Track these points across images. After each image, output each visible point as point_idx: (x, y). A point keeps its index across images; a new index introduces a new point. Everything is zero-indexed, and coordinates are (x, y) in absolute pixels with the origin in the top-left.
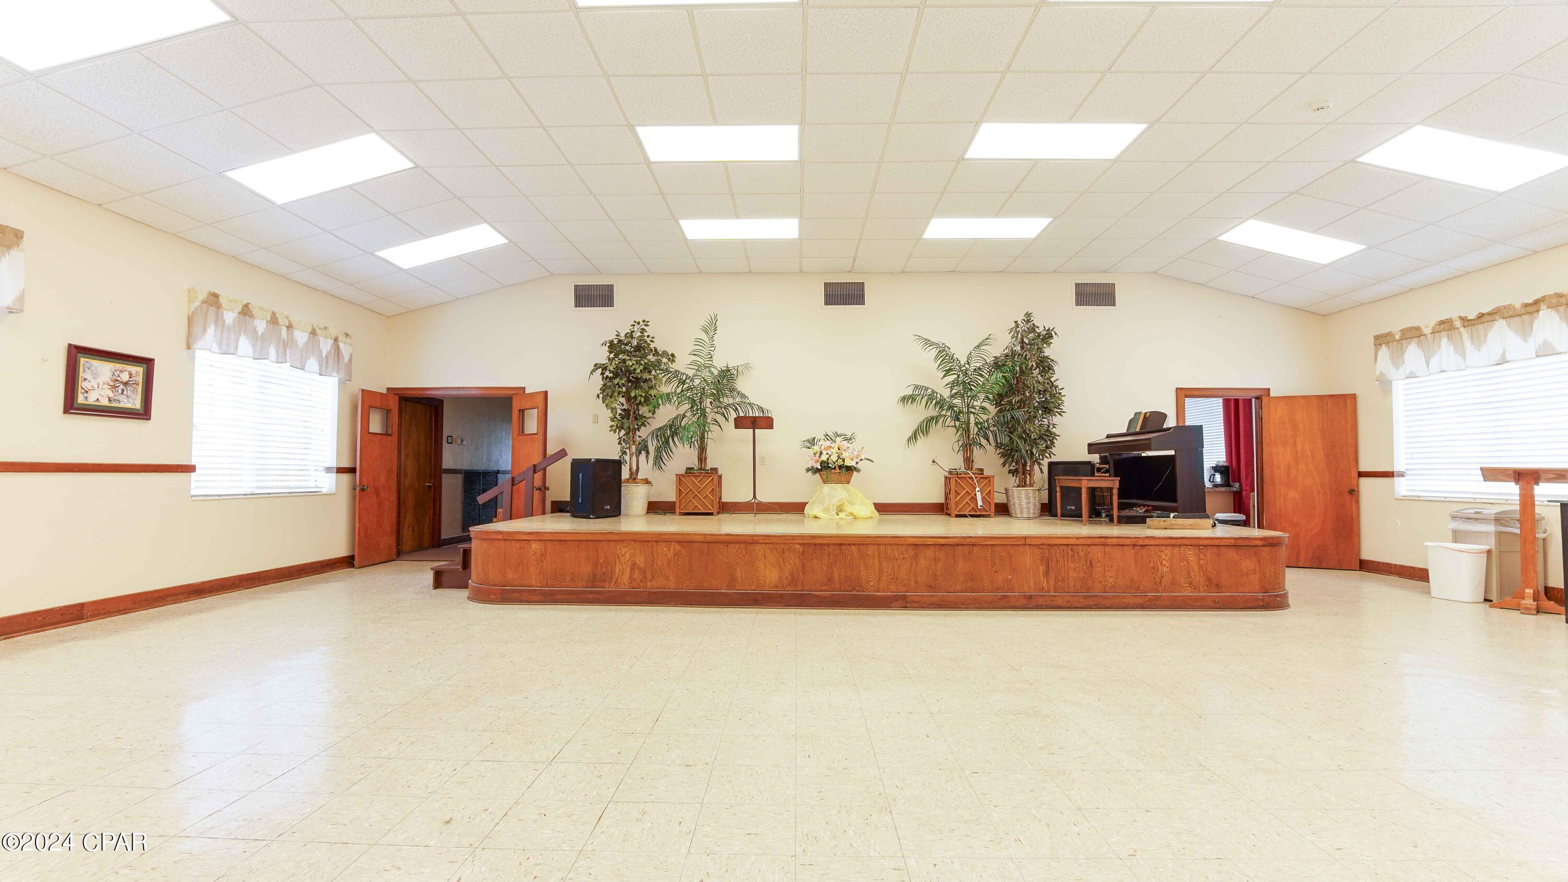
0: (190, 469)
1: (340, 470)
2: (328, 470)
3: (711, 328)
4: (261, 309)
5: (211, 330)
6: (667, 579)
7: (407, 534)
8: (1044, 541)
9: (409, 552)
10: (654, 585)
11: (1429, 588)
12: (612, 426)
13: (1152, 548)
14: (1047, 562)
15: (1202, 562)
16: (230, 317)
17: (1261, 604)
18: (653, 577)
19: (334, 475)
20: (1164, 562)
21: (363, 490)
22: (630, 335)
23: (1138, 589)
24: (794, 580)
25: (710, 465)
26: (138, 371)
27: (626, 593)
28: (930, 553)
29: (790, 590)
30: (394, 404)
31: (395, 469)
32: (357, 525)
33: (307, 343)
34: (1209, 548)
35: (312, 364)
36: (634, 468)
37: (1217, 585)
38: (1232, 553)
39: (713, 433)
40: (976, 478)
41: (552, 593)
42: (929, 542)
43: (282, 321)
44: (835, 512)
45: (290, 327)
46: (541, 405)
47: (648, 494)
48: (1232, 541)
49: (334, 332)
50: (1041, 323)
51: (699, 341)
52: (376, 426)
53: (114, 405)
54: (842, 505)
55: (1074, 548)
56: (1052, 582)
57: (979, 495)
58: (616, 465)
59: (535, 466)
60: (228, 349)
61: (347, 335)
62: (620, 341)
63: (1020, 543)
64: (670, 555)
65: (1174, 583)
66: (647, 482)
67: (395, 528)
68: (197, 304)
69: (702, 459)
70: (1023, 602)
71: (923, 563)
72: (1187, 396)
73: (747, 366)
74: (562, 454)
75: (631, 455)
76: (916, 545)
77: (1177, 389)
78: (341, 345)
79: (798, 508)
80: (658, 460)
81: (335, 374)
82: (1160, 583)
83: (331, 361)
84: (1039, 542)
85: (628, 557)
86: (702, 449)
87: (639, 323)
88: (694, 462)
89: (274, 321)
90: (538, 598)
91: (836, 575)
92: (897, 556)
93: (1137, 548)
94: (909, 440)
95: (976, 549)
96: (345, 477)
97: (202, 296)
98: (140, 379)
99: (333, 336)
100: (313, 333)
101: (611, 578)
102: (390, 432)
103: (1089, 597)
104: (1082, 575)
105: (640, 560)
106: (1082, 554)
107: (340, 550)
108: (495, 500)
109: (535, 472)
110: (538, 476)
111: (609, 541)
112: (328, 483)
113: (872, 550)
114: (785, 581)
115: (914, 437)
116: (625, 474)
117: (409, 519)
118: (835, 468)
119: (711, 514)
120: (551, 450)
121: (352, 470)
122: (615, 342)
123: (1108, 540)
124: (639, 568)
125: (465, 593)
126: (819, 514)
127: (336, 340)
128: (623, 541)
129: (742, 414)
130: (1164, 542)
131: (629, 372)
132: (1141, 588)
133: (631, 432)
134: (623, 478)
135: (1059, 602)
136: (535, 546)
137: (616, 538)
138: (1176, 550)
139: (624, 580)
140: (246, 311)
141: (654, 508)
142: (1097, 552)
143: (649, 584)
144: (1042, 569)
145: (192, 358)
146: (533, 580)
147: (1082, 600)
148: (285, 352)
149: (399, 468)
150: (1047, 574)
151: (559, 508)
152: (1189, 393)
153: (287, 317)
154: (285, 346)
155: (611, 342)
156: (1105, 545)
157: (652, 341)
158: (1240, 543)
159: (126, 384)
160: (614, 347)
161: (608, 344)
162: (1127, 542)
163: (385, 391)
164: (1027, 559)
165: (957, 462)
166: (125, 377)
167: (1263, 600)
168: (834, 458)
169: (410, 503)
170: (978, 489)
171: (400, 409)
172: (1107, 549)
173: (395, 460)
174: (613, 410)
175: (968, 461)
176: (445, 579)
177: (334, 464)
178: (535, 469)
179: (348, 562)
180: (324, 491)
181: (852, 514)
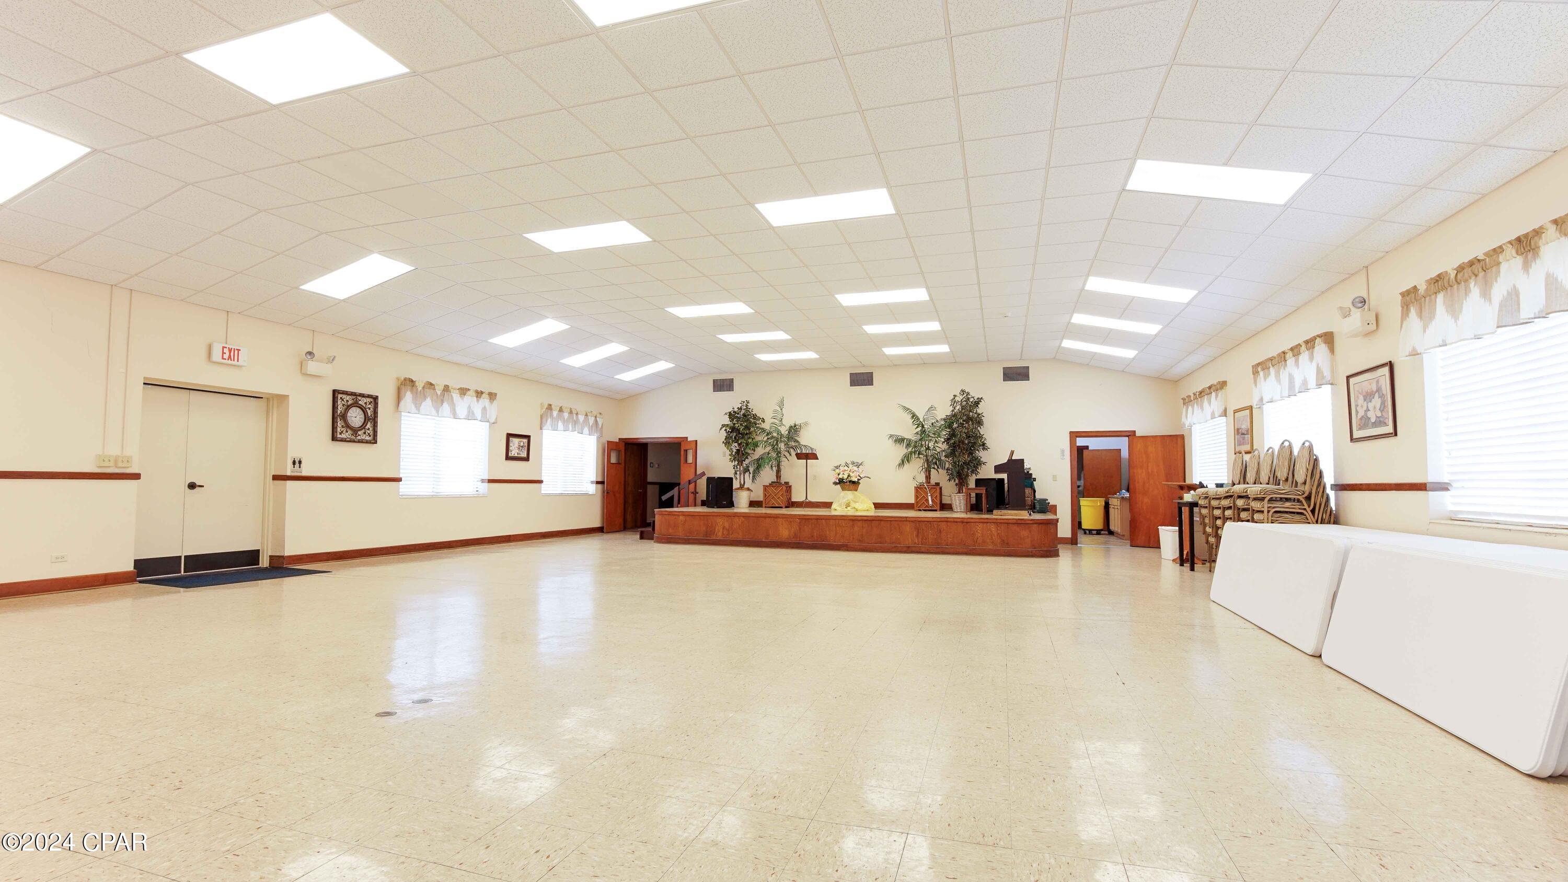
0: (540, 482)
1: (598, 483)
2: (592, 482)
3: (781, 404)
4: (566, 408)
5: (549, 420)
6: (739, 534)
7: (629, 518)
8: (916, 520)
9: (629, 529)
10: (733, 537)
11: (1161, 552)
12: (730, 459)
13: (972, 523)
14: (918, 530)
15: (999, 531)
16: (555, 413)
17: (1031, 554)
18: (732, 533)
19: (595, 485)
20: (979, 531)
21: (608, 493)
22: (740, 409)
23: (965, 544)
24: (795, 536)
25: (783, 481)
26: (525, 441)
27: (720, 540)
28: (860, 524)
29: (794, 540)
30: (622, 448)
31: (623, 483)
32: (605, 511)
33: (584, 421)
34: (1003, 524)
35: (586, 430)
36: (743, 483)
37: (1007, 544)
38: (1015, 527)
39: (784, 463)
40: (928, 488)
41: (689, 540)
42: (859, 518)
43: (574, 412)
44: (845, 507)
45: (577, 414)
46: (694, 448)
47: (750, 496)
48: (1015, 521)
49: (595, 413)
50: (975, 394)
51: (775, 411)
52: (613, 460)
53: (519, 456)
54: (850, 503)
55: (932, 522)
56: (920, 540)
57: (930, 498)
58: (730, 480)
59: (689, 481)
60: (555, 429)
61: (600, 414)
62: (734, 412)
63: (903, 520)
64: (740, 523)
65: (984, 542)
66: (748, 489)
67: (623, 514)
68: (544, 410)
69: (778, 475)
70: (905, 549)
71: (856, 529)
72: (1077, 437)
73: (806, 424)
74: (703, 474)
75: (740, 474)
76: (853, 520)
77: (1071, 432)
78: (598, 419)
79: (828, 505)
80: (754, 478)
81: (596, 434)
82: (977, 542)
83: (594, 428)
84: (914, 519)
85: (721, 523)
86: (778, 471)
87: (744, 402)
88: (774, 479)
89: (571, 412)
90: (682, 542)
91: (815, 534)
92: (844, 525)
93: (964, 524)
94: (899, 465)
95: (882, 522)
96: (600, 486)
97: (546, 406)
98: (526, 444)
99: (595, 415)
100: (586, 415)
101: (714, 533)
102: (620, 462)
103: (939, 547)
104: (935, 537)
105: (727, 525)
106: (935, 526)
107: (597, 523)
108: (672, 497)
109: (689, 484)
110: (692, 486)
111: (713, 516)
112: (592, 489)
113: (832, 522)
114: (792, 537)
115: (902, 463)
116: (736, 485)
117: (630, 510)
118: (847, 482)
119: (782, 507)
120: (699, 472)
121: (602, 483)
122: (732, 412)
123: (949, 519)
124: (726, 529)
125: (653, 541)
126: (836, 508)
127: (596, 417)
128: (719, 516)
129: (799, 452)
130: (978, 520)
131: (738, 430)
132: (966, 544)
133: (741, 462)
134: (734, 487)
135: (923, 550)
136: (681, 518)
137: (716, 514)
138: (985, 525)
139: (720, 535)
140: (561, 410)
141: (752, 504)
142: (943, 525)
143: (731, 536)
144: (915, 533)
145: (542, 434)
146: (681, 533)
147: (935, 549)
148: (575, 427)
149: (625, 481)
150: (917, 536)
151: (704, 503)
152: (1078, 435)
153: (576, 410)
154: (576, 422)
155: (730, 413)
156: (947, 522)
157: (752, 411)
158: (1019, 522)
159: (522, 447)
160: (732, 416)
161: (728, 414)
162: (959, 520)
163: (618, 441)
164: (908, 528)
165: (922, 478)
166: (522, 444)
167: (1032, 552)
168: (845, 477)
169: (630, 501)
170: (929, 494)
171: (625, 450)
172: (948, 524)
173: (623, 479)
174: (731, 450)
175: (928, 477)
176: (645, 535)
177: (595, 479)
178: (690, 482)
179: (600, 530)
180: (590, 493)
181: (855, 508)
